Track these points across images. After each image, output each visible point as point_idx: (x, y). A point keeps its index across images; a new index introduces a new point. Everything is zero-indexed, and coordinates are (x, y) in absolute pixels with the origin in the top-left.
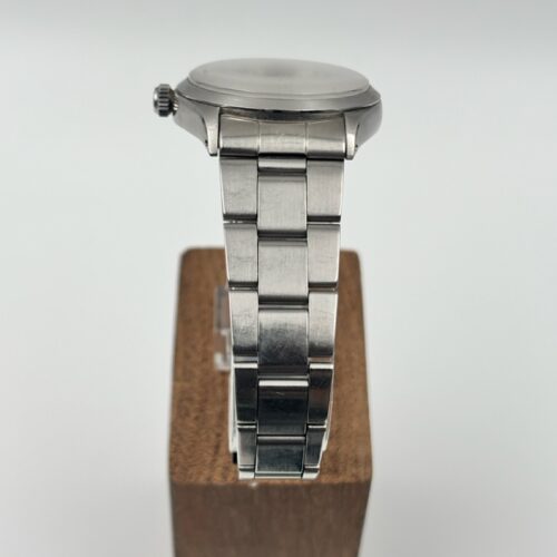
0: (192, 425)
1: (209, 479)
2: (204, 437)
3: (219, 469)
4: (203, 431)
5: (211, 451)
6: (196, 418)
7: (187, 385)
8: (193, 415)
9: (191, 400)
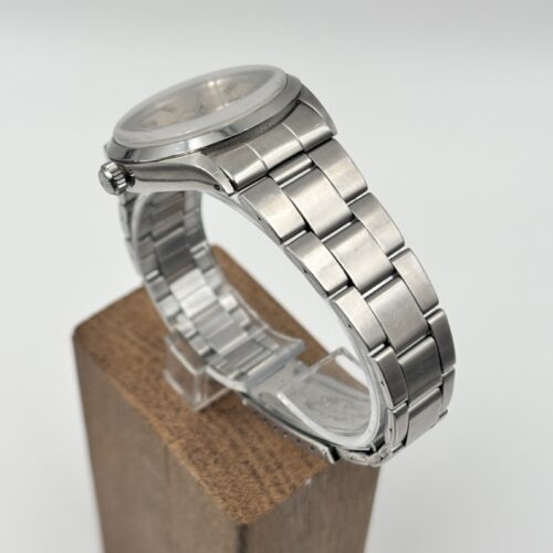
0: (217, 470)
1: (271, 503)
2: (236, 473)
3: (272, 489)
4: (231, 469)
5: (252, 480)
6: (216, 462)
7: (183, 441)
8: (211, 461)
9: (197, 450)
